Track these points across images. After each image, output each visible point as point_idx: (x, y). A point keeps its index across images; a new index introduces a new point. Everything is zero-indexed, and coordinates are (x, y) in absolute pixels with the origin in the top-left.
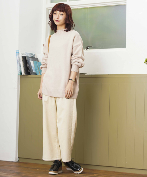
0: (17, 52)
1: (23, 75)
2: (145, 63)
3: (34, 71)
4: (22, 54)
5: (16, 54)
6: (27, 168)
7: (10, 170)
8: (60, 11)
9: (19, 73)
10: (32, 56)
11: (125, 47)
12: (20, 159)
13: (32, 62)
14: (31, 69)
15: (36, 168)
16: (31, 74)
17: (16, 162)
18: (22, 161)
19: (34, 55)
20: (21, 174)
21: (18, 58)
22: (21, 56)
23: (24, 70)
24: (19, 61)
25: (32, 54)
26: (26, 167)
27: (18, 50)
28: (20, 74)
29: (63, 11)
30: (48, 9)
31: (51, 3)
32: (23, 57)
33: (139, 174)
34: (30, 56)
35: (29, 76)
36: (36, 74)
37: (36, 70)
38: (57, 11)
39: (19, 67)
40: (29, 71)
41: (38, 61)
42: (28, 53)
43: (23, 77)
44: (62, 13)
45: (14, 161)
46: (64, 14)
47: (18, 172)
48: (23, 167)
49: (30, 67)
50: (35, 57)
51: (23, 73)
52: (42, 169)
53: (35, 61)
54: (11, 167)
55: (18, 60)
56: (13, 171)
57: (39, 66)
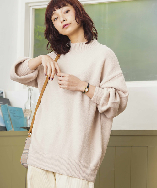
3: (2, 124)
8: (60, 8)
19: (2, 93)
29: (64, 5)
30: (29, 5)
36: (6, 127)
38: (55, 11)
41: (9, 104)
44: (65, 9)
46: (69, 7)
50: (4, 97)
53: (4, 104)
57: (11, 115)
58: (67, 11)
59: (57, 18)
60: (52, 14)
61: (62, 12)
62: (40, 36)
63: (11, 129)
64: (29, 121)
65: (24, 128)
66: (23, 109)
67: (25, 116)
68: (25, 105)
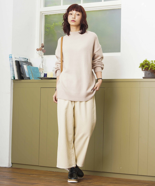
0: (10, 56)
1: (16, 80)
2: (139, 67)
3: (27, 76)
4: (15, 58)
5: (9, 59)
6: (21, 173)
7: (3, 176)
8: (77, 11)
9: (12, 77)
10: (26, 60)
11: (120, 52)
12: (13, 164)
13: (25, 67)
14: (24, 74)
15: (29, 173)
16: (24, 79)
17: (9, 168)
18: (15, 166)
19: (28, 59)
20: (14, 180)
21: (11, 62)
22: (14, 60)
23: (18, 75)
24: (13, 65)
25: (25, 59)
26: (19, 173)
27: (11, 55)
28: (13, 79)
29: (79, 11)
30: (42, 13)
31: (45, 7)
32: (16, 61)
33: (133, 180)
34: (23, 60)
35: (23, 81)
36: (29, 78)
37: (29, 75)
39: (12, 72)
40: (22, 76)
41: (31, 65)
42: (22, 58)
43: (16, 81)
44: (78, 13)
45: (7, 167)
46: (80, 14)
47: (11, 177)
48: (16, 173)
49: (23, 72)
50: (29, 62)
51: (16, 78)
52: (36, 175)
53: (29, 65)
54: (4, 173)
55: (11, 64)
56: (5, 176)
57: (32, 71)
58: (78, 15)
59: (71, 14)
60: (71, 10)
61: (76, 13)
62: (48, 29)
63: (32, 78)
64: (42, 74)
65: (39, 78)
66: (39, 68)
67: (40, 71)
68: (40, 66)
